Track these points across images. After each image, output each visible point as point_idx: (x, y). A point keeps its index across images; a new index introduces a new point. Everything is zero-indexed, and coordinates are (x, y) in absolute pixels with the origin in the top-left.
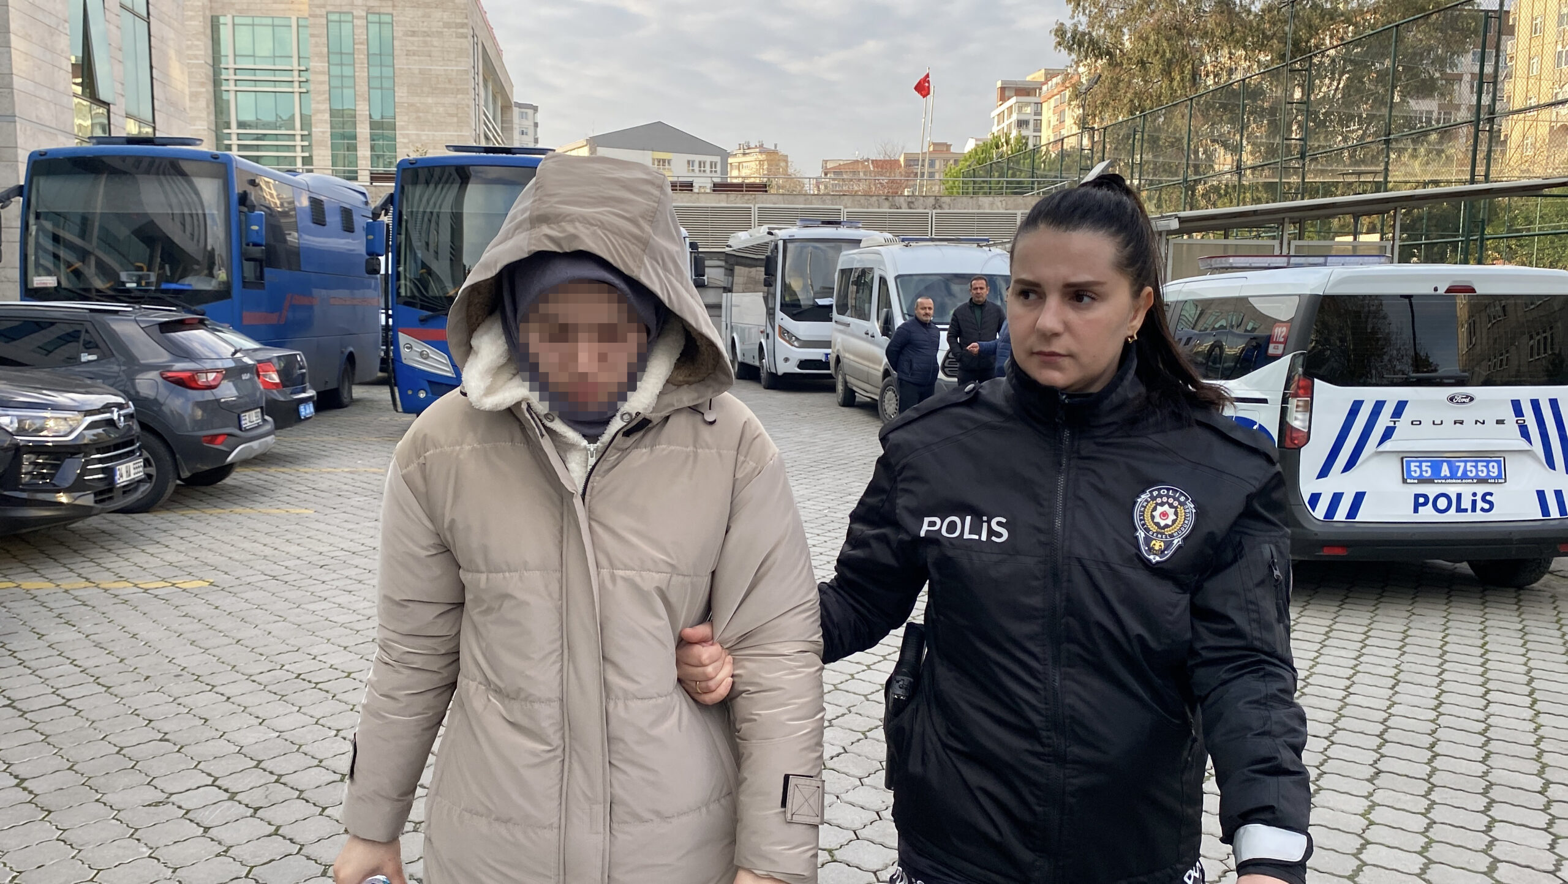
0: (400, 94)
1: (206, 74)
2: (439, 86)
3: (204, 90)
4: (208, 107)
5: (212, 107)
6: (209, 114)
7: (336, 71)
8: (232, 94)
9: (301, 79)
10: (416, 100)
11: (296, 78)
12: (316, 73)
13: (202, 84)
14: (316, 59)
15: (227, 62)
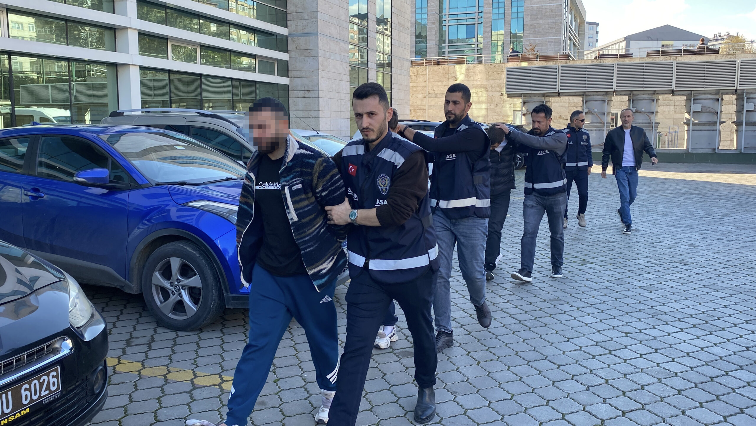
0: (526, 20)
1: (435, 18)
2: (547, 14)
3: (434, 26)
4: (436, 34)
5: (438, 34)
6: (436, 37)
7: (495, 11)
8: (447, 26)
9: (479, 17)
10: (534, 22)
11: (477, 17)
12: (486, 13)
13: (434, 23)
14: (487, 6)
15: (446, 12)
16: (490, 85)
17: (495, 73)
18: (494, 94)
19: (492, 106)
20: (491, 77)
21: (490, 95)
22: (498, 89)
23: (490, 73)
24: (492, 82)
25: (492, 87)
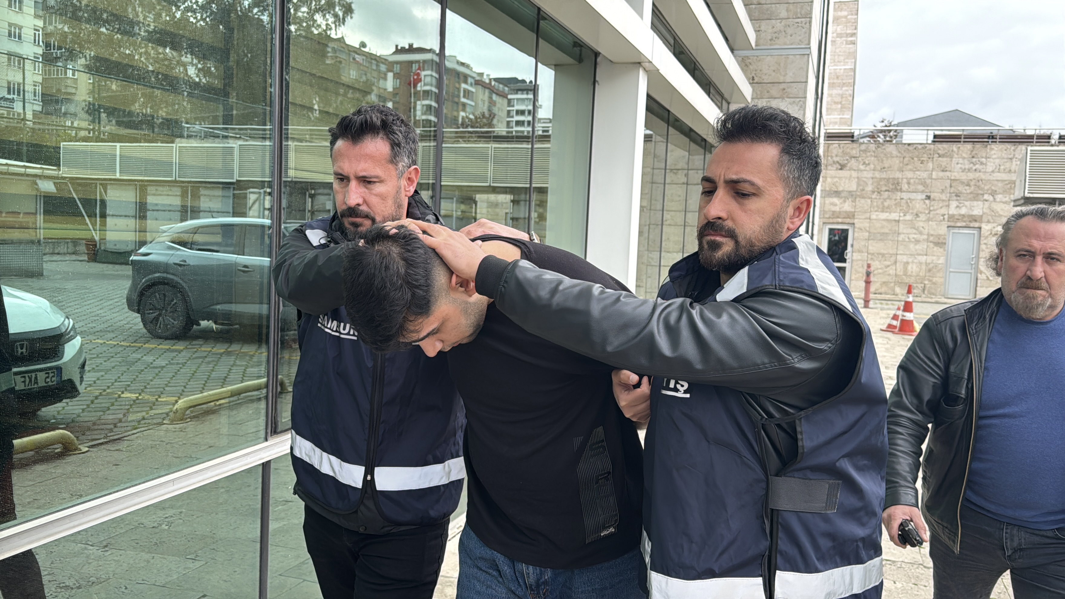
16: (905, 180)
17: (916, 159)
18: (913, 196)
19: (908, 217)
20: (910, 167)
21: (905, 197)
22: (921, 188)
23: (906, 159)
24: (910, 175)
25: (909, 183)
